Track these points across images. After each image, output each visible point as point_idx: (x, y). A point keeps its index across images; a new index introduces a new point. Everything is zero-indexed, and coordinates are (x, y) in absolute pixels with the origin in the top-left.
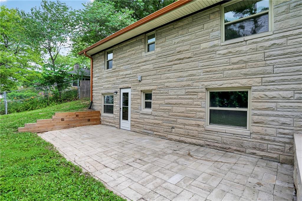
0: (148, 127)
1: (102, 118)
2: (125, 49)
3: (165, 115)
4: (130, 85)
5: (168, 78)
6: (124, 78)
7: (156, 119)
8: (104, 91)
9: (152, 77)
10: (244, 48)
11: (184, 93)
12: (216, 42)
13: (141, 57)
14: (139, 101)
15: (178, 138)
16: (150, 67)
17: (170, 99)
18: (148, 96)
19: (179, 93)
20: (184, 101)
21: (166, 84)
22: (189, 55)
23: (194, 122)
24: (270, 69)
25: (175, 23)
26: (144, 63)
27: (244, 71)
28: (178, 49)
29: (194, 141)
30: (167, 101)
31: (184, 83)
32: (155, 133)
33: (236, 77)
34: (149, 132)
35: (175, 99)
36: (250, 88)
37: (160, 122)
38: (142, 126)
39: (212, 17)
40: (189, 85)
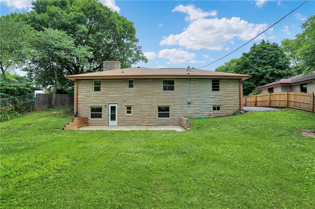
0: (130, 122)
1: (89, 122)
2: (112, 83)
3: (140, 116)
4: (117, 102)
5: (141, 101)
6: (112, 98)
7: (135, 118)
8: (92, 105)
9: (133, 100)
10: (169, 94)
11: (148, 107)
12: (160, 91)
13: (125, 90)
14: (124, 110)
15: (146, 124)
16: (132, 95)
17: (143, 109)
18: (129, 108)
19: (146, 107)
20: (149, 110)
21: (140, 103)
22: (151, 93)
23: (153, 118)
24: (175, 101)
25: (144, 79)
26: (128, 93)
27: (169, 101)
28: (146, 90)
29: (153, 124)
30: (141, 110)
31: (148, 103)
32: (135, 124)
33: (166, 102)
34: (131, 124)
35: (145, 109)
36: (170, 106)
37: (137, 119)
38: (126, 122)
39: (159, 82)
40: (151, 104)
